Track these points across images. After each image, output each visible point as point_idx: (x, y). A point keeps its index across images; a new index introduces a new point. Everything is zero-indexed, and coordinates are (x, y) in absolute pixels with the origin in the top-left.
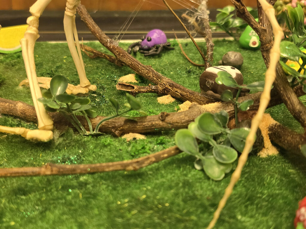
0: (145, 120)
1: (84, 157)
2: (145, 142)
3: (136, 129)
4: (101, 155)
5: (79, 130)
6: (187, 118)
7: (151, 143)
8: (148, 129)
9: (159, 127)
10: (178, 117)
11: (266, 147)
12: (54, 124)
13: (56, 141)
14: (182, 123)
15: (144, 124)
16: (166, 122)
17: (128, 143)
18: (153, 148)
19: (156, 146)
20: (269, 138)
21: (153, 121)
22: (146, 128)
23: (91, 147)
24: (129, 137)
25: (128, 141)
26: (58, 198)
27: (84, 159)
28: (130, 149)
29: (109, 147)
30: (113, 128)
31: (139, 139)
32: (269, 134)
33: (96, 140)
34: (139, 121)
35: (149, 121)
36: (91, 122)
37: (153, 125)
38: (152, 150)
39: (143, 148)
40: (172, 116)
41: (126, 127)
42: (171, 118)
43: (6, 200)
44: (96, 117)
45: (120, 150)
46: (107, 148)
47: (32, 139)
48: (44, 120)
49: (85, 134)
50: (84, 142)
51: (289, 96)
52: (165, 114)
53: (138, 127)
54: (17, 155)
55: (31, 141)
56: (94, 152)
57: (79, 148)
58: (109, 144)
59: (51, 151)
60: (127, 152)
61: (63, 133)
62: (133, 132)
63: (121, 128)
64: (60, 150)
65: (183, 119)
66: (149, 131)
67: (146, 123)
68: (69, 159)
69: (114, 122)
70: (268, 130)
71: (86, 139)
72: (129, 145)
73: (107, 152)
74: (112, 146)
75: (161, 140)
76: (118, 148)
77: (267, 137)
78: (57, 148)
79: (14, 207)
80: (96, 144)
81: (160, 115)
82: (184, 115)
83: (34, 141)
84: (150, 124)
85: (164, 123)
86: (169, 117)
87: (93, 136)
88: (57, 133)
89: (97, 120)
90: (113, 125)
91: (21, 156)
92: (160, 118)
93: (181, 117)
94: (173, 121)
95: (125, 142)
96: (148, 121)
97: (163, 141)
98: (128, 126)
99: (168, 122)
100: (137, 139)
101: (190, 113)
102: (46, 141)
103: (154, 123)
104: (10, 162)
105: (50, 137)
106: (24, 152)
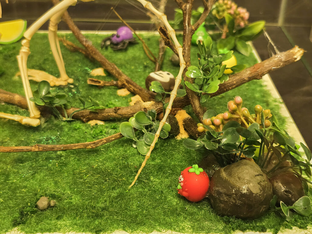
0: (104, 112)
1: (61, 137)
2: (103, 127)
3: (97, 118)
4: (72, 136)
5: (59, 117)
6: (132, 112)
7: (107, 127)
8: (106, 118)
9: (113, 117)
10: (126, 111)
11: (181, 133)
12: (41, 114)
13: (42, 126)
14: (128, 115)
15: (103, 114)
16: (118, 114)
17: (92, 127)
18: (108, 132)
19: (110, 130)
20: (183, 127)
21: (110, 113)
22: (104, 117)
23: (66, 130)
24: (92, 123)
25: (92, 126)
26: (43, 166)
27: (61, 138)
28: (92, 132)
29: (78, 130)
30: (82, 116)
31: (99, 125)
32: (183, 124)
33: (70, 125)
34: (100, 112)
35: (107, 113)
36: (67, 112)
37: (109, 116)
38: (107, 133)
39: (101, 132)
40: (122, 110)
41: (90, 116)
42: (121, 111)
43: (10, 166)
44: (70, 109)
45: (86, 132)
46: (76, 131)
47: (26, 124)
48: (34, 112)
49: (63, 120)
50: (62, 126)
51: (194, 101)
52: (117, 108)
53: (99, 116)
54: (17, 135)
55: (25, 125)
56: (68, 134)
57: (58, 131)
58: (79, 128)
59: (39, 132)
60: (90, 134)
61: (47, 120)
62: (96, 119)
63: (88, 117)
64: (45, 132)
65: (129, 112)
66: (106, 119)
67: (104, 114)
68: (51, 139)
69: (82, 112)
70: (183, 122)
71: (63, 123)
72: (92, 129)
73: (77, 134)
74: (80, 129)
75: (114, 126)
76: (84, 131)
77: (182, 126)
78: (42, 131)
79: (16, 170)
80: (70, 128)
81: (114, 109)
82: (130, 109)
83: (27, 126)
84: (107, 114)
85: (116, 114)
86: (120, 110)
87: (68, 121)
88: (43, 120)
89: (71, 111)
90: (82, 115)
91: (19, 136)
92: (114, 111)
93: (128, 110)
94: (123, 114)
95: (90, 127)
96: (105, 112)
97: (115, 127)
98: (92, 115)
99: (119, 114)
100: (98, 124)
101: (134, 108)
102: (35, 126)
103: (109, 114)
104: (12, 140)
105: (38, 124)
106: (21, 133)
